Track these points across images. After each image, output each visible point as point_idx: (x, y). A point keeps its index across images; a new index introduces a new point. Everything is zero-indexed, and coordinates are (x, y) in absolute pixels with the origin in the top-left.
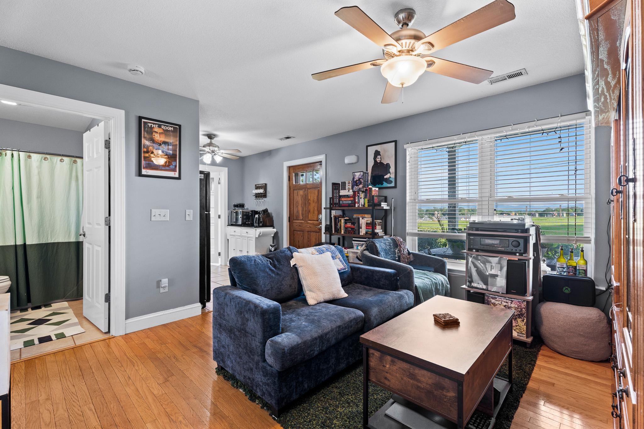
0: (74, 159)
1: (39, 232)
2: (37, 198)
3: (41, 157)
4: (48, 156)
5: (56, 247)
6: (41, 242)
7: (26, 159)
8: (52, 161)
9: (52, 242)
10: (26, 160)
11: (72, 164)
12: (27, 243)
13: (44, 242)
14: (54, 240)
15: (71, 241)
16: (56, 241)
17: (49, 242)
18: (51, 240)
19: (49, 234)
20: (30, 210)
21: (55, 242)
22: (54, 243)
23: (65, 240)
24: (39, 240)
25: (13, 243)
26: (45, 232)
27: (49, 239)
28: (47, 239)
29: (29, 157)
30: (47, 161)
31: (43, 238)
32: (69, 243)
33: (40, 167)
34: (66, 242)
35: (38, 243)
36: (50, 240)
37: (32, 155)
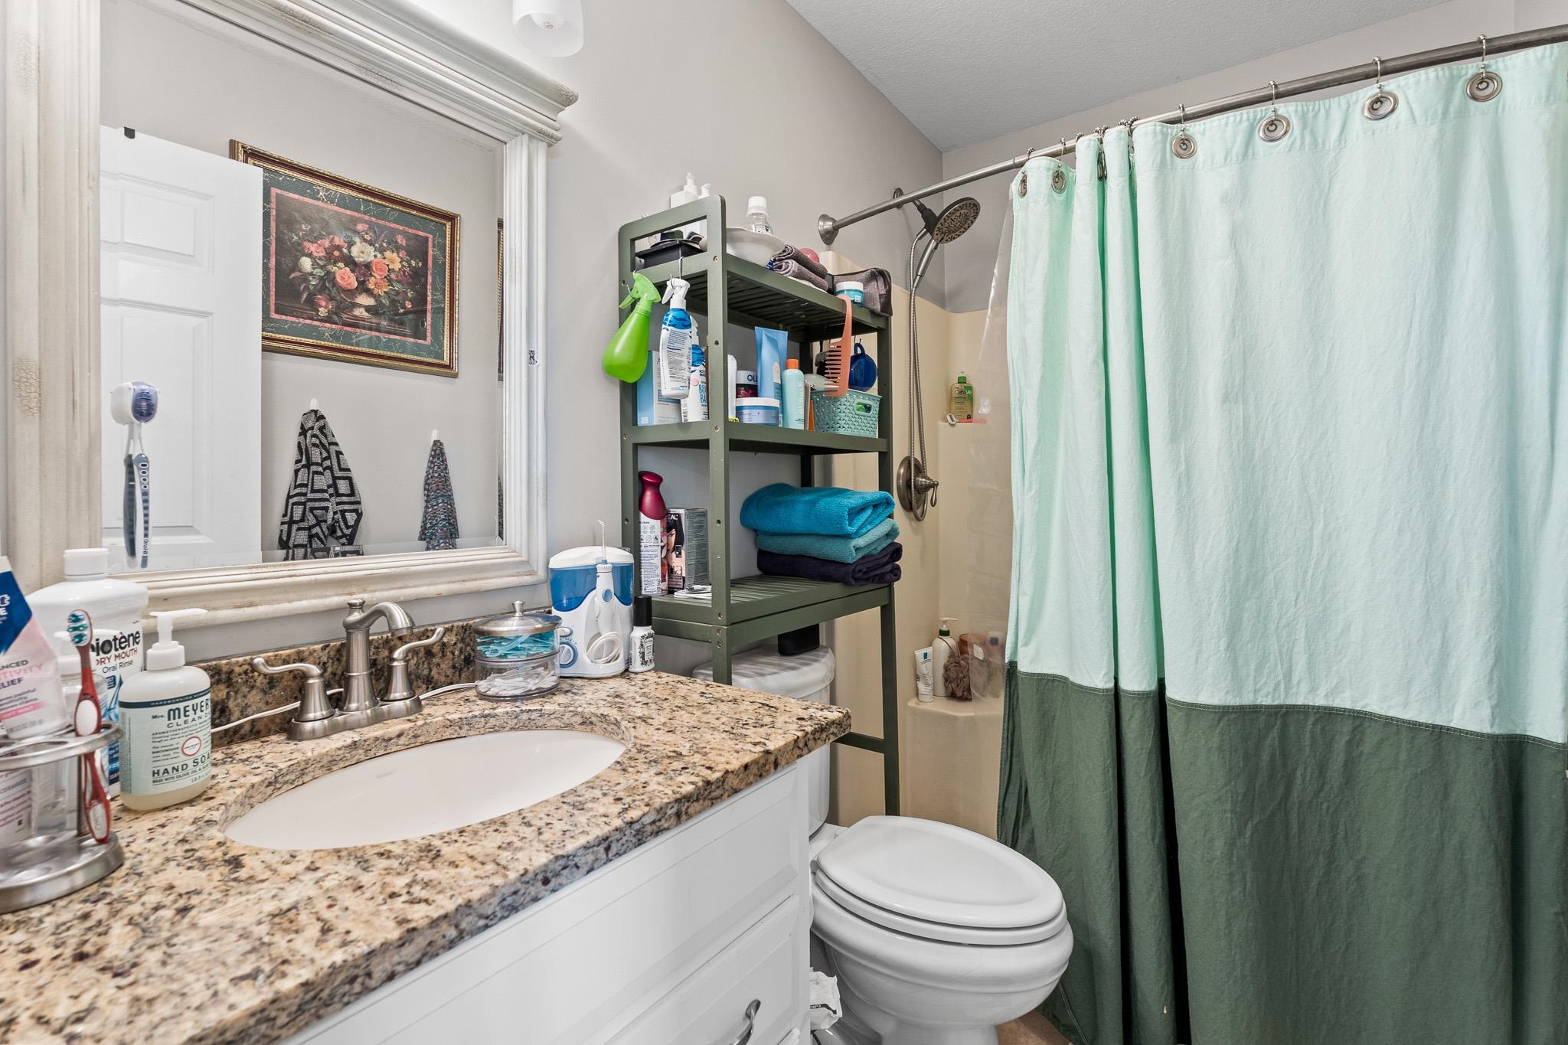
0: (1471, 67)
1: (1233, 630)
2: (1225, 399)
3: (1245, 125)
4: (1286, 108)
5: (1341, 742)
6: (1247, 699)
7: (1163, 163)
8: (1313, 133)
9: (1320, 700)
10: (1162, 167)
11: (1463, 114)
12: (1171, 693)
13: (1268, 701)
14: (1332, 692)
15: (1456, 723)
16: (1344, 701)
17: (1300, 702)
18: (1313, 690)
19: (1300, 646)
20: (1186, 481)
21: (1338, 703)
22: (1329, 714)
23: (1406, 705)
24: (1237, 681)
25: (1100, 680)
26: (1273, 627)
27: (1295, 679)
28: (1288, 675)
29: (1185, 146)
30: (1285, 141)
31: (1260, 667)
32: (1441, 735)
33: (1239, 196)
34: (1414, 727)
35: (1232, 701)
36: (1304, 687)
37: (1194, 128)
